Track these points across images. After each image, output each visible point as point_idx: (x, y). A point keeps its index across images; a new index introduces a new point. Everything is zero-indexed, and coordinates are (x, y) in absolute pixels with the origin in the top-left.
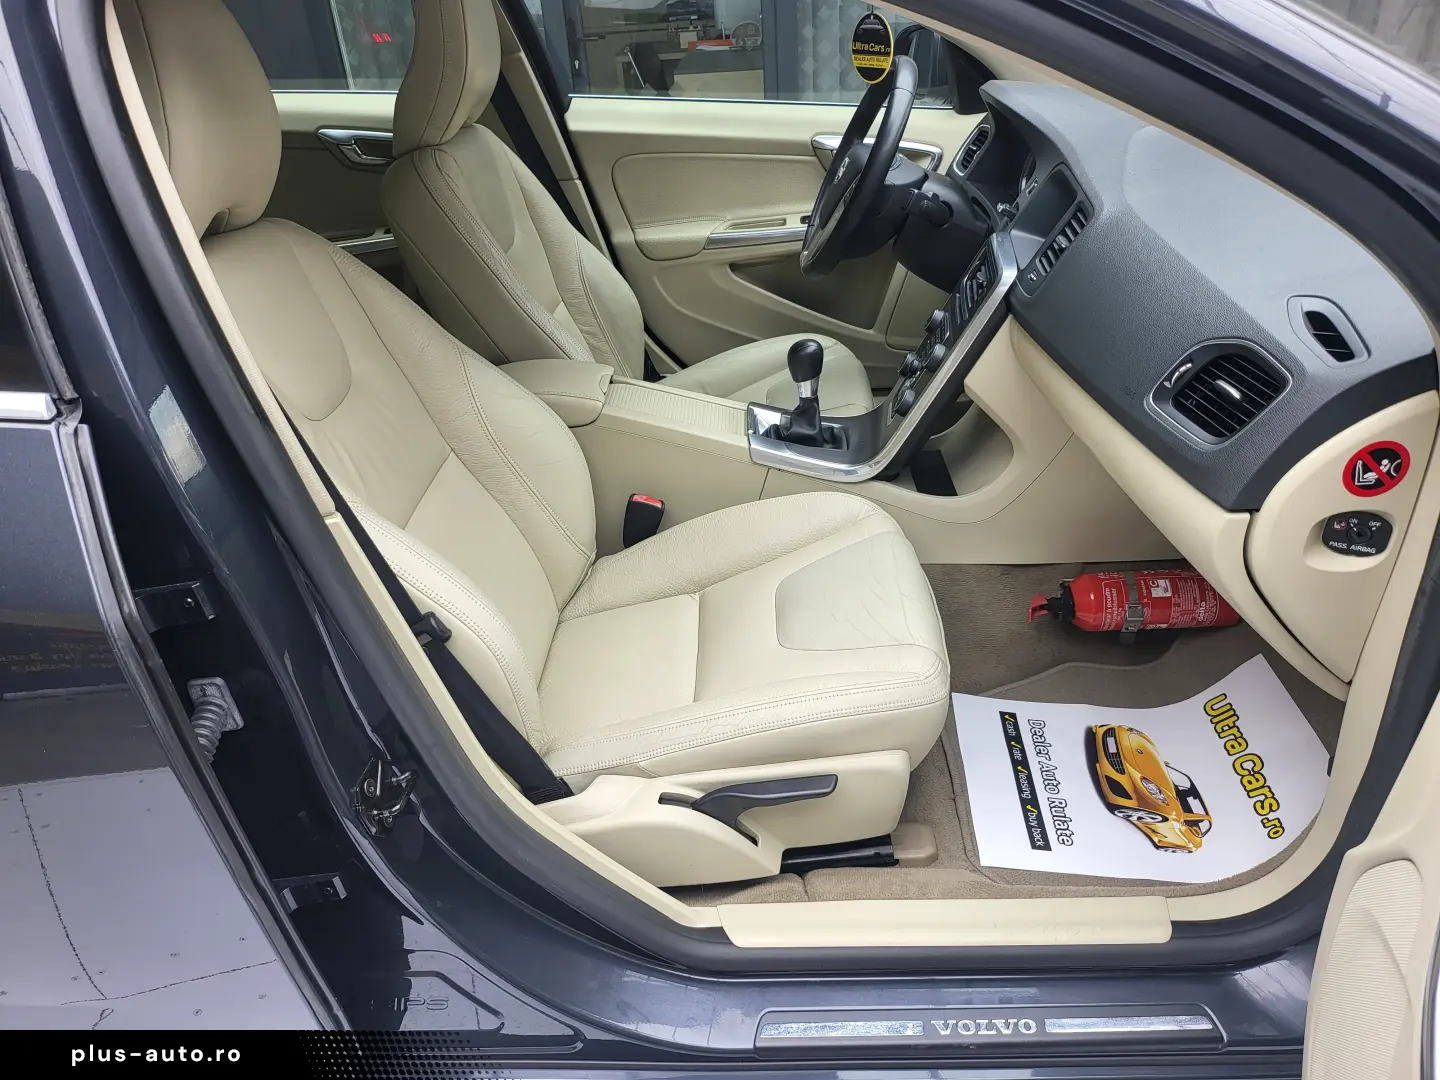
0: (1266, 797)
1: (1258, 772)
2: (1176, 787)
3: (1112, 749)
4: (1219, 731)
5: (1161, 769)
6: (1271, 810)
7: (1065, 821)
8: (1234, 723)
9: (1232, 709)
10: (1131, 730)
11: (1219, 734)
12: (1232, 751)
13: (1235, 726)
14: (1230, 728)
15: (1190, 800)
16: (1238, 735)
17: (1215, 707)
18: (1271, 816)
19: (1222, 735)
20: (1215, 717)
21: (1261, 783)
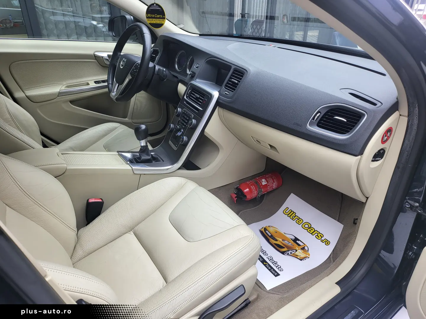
0: (318, 234)
1: (311, 227)
2: (291, 239)
3: (270, 235)
4: (292, 218)
5: (285, 236)
6: (322, 237)
7: (276, 263)
8: (295, 215)
9: (292, 211)
10: (269, 226)
11: (292, 219)
12: (299, 223)
13: (296, 216)
14: (295, 217)
15: (297, 241)
16: (298, 218)
17: (287, 212)
18: (323, 239)
19: (294, 219)
20: (288, 215)
21: (313, 230)
